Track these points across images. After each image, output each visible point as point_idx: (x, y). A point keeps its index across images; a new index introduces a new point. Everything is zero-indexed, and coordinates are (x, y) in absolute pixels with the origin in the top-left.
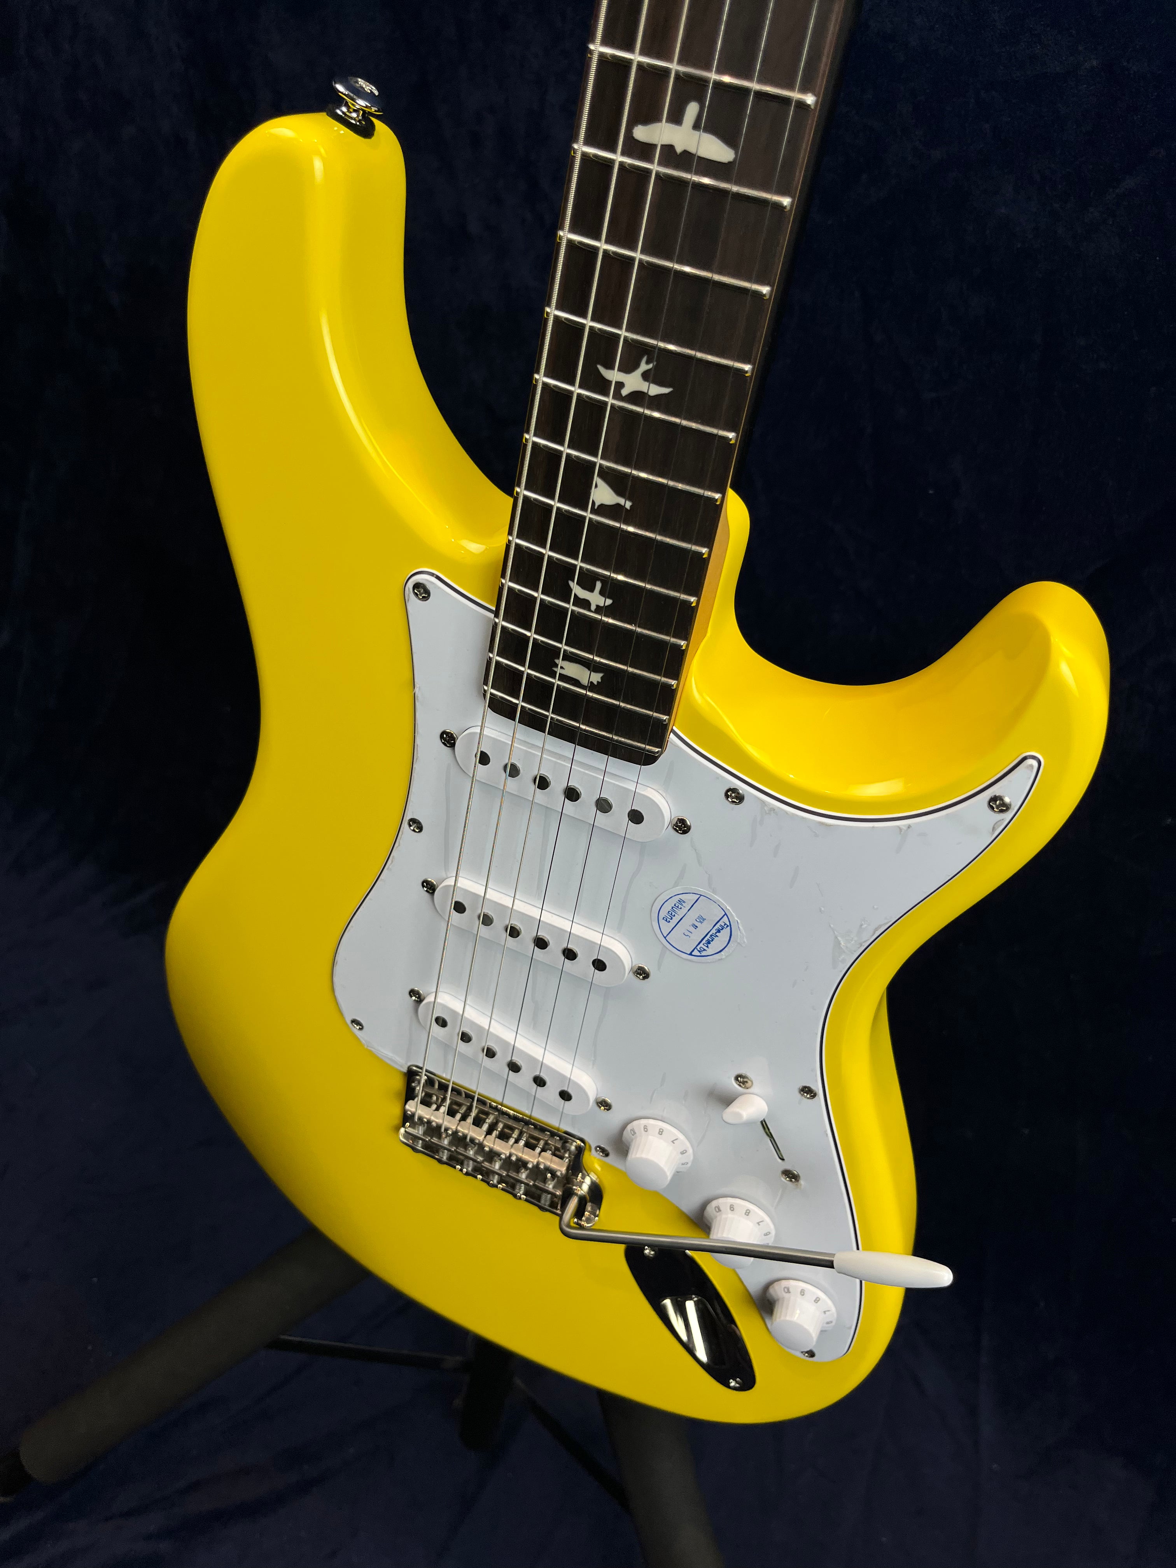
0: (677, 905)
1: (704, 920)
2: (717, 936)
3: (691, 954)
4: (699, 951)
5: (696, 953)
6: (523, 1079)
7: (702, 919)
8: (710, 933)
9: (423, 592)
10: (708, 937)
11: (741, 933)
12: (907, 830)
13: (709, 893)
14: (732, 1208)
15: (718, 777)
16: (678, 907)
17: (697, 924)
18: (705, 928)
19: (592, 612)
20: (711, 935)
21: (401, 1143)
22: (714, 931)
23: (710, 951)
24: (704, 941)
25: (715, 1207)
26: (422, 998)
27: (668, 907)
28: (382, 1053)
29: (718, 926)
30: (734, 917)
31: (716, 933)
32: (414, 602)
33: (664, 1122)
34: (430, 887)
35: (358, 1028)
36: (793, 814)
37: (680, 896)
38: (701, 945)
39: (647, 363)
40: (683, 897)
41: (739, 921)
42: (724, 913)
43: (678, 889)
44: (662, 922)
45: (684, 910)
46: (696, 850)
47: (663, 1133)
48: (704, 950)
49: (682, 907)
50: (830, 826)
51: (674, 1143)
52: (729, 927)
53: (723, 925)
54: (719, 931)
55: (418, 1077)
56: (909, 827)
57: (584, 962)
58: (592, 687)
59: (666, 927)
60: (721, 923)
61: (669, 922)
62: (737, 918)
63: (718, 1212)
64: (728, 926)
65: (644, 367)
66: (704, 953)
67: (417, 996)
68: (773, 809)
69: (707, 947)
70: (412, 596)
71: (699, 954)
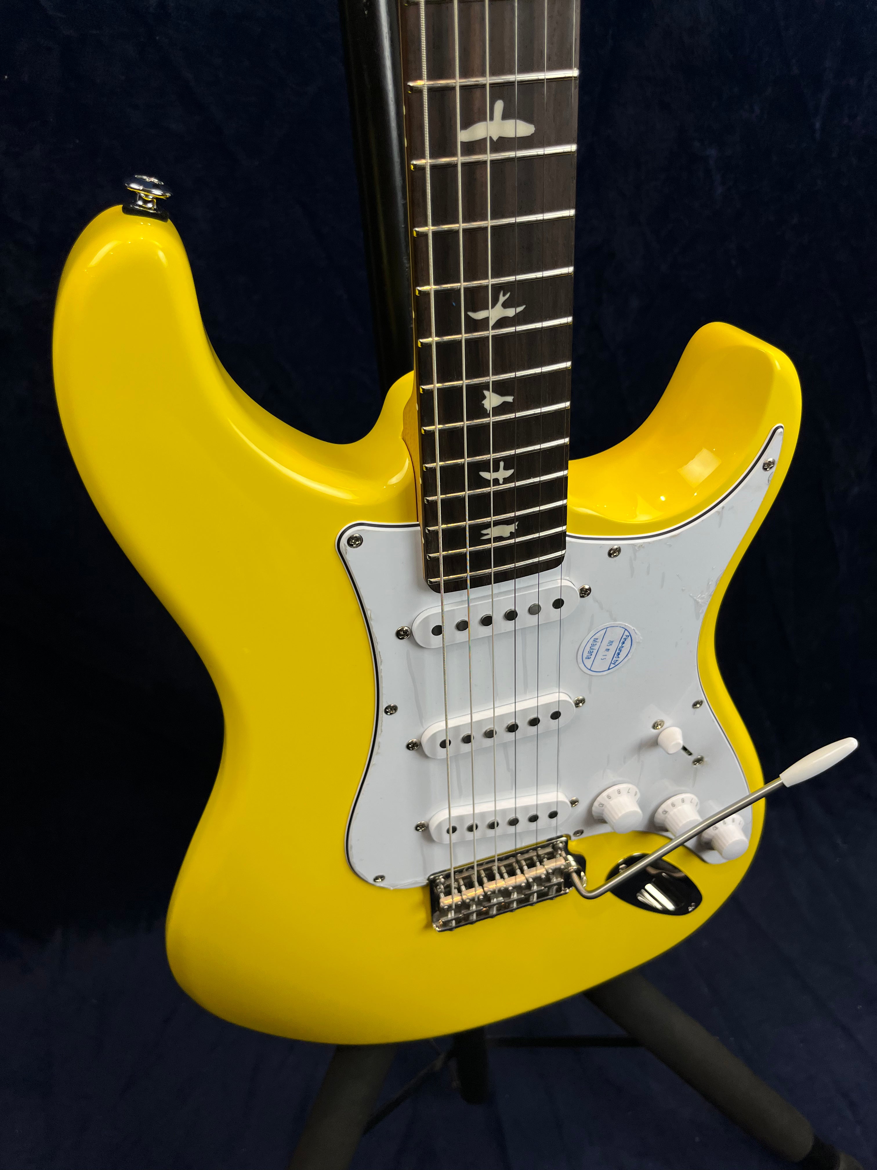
0: (593, 644)
1: (612, 642)
2: (623, 647)
3: (609, 669)
4: (614, 663)
5: (612, 666)
6: (523, 823)
7: (611, 643)
8: (619, 648)
9: (355, 541)
10: (617, 651)
11: (638, 636)
12: (722, 510)
13: (612, 623)
14: (673, 805)
15: (601, 546)
16: (594, 645)
17: (608, 648)
18: (613, 648)
19: (501, 484)
20: (619, 649)
21: (441, 933)
22: (620, 645)
23: (620, 660)
24: (615, 656)
25: (663, 812)
26: (426, 825)
27: (588, 649)
28: (404, 884)
29: (622, 640)
30: (631, 627)
31: (622, 645)
32: (351, 554)
33: (616, 785)
34: (413, 746)
35: (380, 880)
36: (654, 541)
37: (594, 637)
38: (614, 659)
39: (504, 295)
40: (595, 637)
41: (635, 629)
42: (624, 630)
43: (592, 633)
44: (585, 661)
45: (598, 644)
46: (597, 601)
47: (621, 791)
48: (617, 661)
49: (596, 643)
50: (679, 534)
51: (629, 792)
52: (630, 637)
53: (627, 637)
54: (623, 643)
55: (438, 881)
56: (723, 508)
57: (545, 720)
58: (512, 536)
59: (588, 663)
60: (624, 637)
61: (590, 658)
62: (633, 627)
63: (666, 814)
64: (628, 636)
65: (502, 299)
66: (616, 664)
67: (422, 828)
68: (641, 546)
69: (618, 657)
70: (348, 548)
71: (614, 665)
